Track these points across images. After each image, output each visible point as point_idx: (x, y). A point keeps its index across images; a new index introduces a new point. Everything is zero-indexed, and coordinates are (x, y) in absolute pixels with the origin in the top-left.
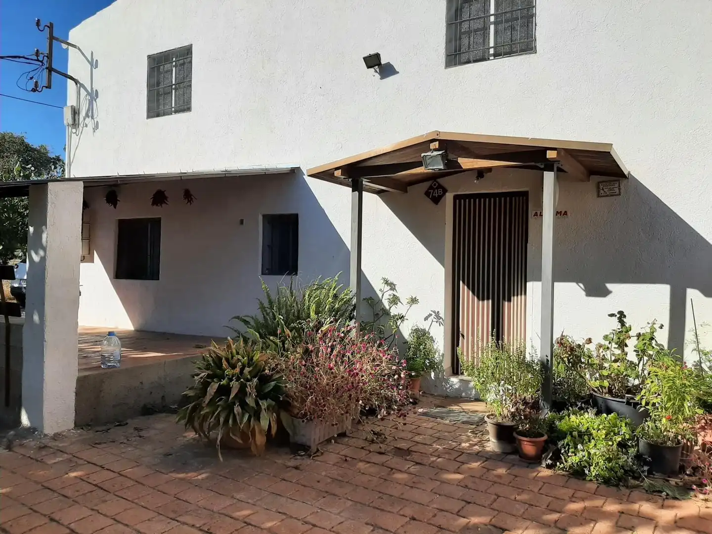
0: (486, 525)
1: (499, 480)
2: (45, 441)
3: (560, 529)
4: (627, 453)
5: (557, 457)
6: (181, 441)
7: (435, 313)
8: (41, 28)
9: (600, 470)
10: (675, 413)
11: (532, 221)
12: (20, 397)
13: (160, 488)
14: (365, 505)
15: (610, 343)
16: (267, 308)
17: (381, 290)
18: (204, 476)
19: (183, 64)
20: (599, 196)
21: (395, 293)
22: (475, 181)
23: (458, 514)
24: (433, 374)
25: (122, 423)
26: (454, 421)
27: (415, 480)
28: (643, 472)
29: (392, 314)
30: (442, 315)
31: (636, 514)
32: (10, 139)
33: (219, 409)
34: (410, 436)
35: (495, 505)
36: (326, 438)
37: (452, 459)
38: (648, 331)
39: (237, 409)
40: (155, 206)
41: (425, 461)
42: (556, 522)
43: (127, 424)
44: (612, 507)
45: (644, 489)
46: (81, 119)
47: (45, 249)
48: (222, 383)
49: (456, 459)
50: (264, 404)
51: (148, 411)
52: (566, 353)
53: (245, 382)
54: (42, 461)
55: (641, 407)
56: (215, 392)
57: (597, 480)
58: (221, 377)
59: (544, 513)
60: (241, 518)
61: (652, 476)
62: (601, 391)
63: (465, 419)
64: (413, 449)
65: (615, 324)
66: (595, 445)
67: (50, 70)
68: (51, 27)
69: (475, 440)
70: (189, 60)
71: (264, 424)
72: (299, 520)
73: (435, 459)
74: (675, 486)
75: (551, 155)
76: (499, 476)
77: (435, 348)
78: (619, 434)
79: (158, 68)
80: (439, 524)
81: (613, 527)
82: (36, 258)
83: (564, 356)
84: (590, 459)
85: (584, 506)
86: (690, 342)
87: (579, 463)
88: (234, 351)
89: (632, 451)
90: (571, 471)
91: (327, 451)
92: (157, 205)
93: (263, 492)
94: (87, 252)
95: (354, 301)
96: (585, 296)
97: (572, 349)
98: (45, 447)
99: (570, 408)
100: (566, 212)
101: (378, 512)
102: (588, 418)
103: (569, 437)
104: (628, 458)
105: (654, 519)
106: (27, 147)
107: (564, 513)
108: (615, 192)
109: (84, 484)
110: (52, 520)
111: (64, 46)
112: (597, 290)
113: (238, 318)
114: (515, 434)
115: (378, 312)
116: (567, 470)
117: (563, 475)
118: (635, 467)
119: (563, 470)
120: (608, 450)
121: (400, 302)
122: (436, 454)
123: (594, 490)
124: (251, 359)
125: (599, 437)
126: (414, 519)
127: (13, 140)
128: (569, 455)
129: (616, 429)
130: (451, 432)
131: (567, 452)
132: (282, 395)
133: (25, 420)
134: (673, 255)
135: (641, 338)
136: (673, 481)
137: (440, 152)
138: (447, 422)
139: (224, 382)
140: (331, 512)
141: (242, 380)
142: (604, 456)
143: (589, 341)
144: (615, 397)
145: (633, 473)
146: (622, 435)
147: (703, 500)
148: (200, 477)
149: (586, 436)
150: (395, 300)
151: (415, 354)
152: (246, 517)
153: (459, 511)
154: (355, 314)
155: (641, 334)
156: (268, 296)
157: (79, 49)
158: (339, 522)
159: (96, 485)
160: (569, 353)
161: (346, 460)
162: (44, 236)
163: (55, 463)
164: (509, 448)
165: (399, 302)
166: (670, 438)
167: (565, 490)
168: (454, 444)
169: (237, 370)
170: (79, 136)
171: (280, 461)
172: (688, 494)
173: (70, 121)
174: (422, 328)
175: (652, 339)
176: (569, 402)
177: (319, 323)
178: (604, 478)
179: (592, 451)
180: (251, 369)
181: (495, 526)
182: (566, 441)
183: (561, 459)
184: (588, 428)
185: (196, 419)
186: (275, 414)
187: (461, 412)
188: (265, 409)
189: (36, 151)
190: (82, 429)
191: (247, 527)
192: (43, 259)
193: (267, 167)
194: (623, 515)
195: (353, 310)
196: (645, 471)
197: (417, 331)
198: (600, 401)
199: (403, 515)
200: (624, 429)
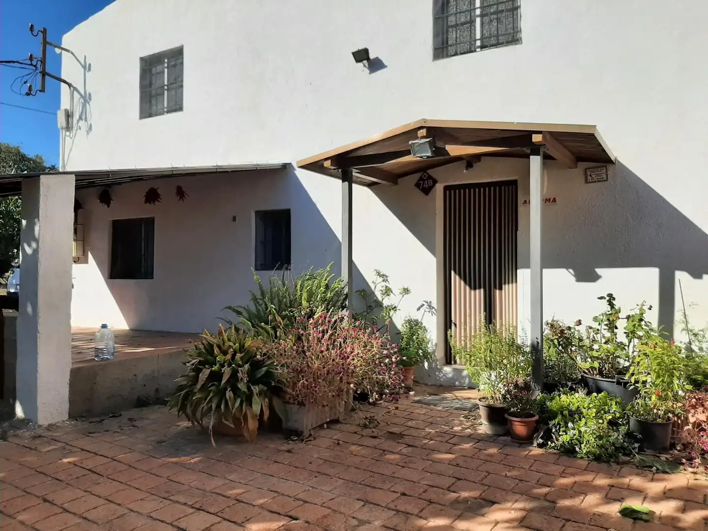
0: (476, 499)
1: (489, 459)
2: (40, 432)
3: (549, 501)
4: (618, 430)
5: (548, 436)
6: (174, 430)
7: (427, 303)
8: (35, 33)
9: (591, 447)
10: (664, 390)
11: (521, 209)
12: (15, 388)
13: (153, 471)
14: (356, 483)
15: (599, 324)
16: (260, 299)
17: (373, 282)
18: (196, 459)
19: (175, 66)
20: (587, 182)
21: (387, 284)
22: (465, 171)
23: (449, 489)
24: (426, 364)
25: (116, 415)
26: (448, 407)
27: (407, 460)
28: (634, 449)
29: (384, 306)
30: (434, 304)
31: (626, 487)
32: (6, 149)
33: (211, 395)
34: (403, 421)
35: (484, 481)
36: (319, 424)
37: (444, 441)
38: (638, 312)
39: (229, 394)
40: (148, 204)
41: (417, 443)
42: (546, 495)
43: (121, 415)
44: (602, 481)
45: (635, 464)
46: (75, 121)
47: (37, 241)
48: (213, 369)
49: (448, 441)
50: (256, 389)
51: (142, 403)
52: (556, 335)
53: (236, 367)
54: (36, 449)
55: (631, 385)
56: (207, 378)
57: (588, 457)
58: (212, 364)
59: (534, 488)
60: (232, 497)
61: (643, 453)
62: (592, 372)
63: (458, 406)
64: (405, 433)
65: (604, 307)
66: (586, 423)
67: (44, 74)
68: (44, 32)
69: (468, 424)
70: (180, 61)
71: (256, 408)
72: (291, 497)
73: (427, 441)
74: (665, 461)
75: (537, 138)
76: (491, 455)
77: (428, 337)
78: (610, 413)
79: (150, 70)
80: (429, 498)
81: (602, 499)
82: (29, 251)
83: (554, 338)
84: (581, 437)
85: (574, 481)
86: (680, 322)
87: (570, 442)
88: (226, 338)
89: (623, 429)
90: (562, 449)
91: (319, 436)
92: (150, 203)
93: (255, 473)
94: (82, 253)
95: (346, 290)
96: (575, 282)
97: (562, 332)
98: (40, 436)
99: (561, 389)
100: (554, 198)
101: (368, 489)
102: (579, 397)
103: (560, 417)
104: (618, 435)
105: (643, 491)
106: (23, 157)
107: (554, 487)
108: (603, 178)
109: (77, 469)
110: (45, 500)
111: (58, 51)
112: (586, 275)
113: (230, 308)
114: (506, 416)
115: (371, 305)
116: (559, 448)
117: (555, 454)
118: (625, 444)
119: (554, 449)
120: (599, 428)
121: (392, 292)
122: (428, 437)
123: (585, 466)
124: (242, 347)
125: (589, 415)
126: (404, 494)
127: (9, 150)
128: (560, 434)
129: (606, 407)
130: (444, 418)
131: (558, 431)
132: (274, 381)
133: (19, 411)
134: (661, 239)
135: (631, 319)
136: (663, 457)
137: (428, 140)
138: (440, 408)
139: (215, 368)
140: (322, 490)
141: (233, 365)
142: (595, 434)
143: (579, 323)
144: (606, 378)
145: (624, 450)
146: (612, 413)
147: (692, 473)
148: (192, 461)
149: (577, 415)
150: (388, 291)
151: (408, 344)
152: (238, 495)
153: (449, 487)
154: (347, 303)
155: (631, 315)
156: (261, 288)
157: (72, 53)
158: (331, 498)
159: (89, 470)
160: (559, 335)
161: (338, 444)
162: (37, 228)
163: (48, 451)
164: (500, 430)
165: (391, 294)
166: (660, 415)
167: (555, 467)
168: (446, 427)
169: (229, 357)
170: (73, 138)
171: (272, 446)
172: (677, 467)
173: (64, 125)
174: (415, 319)
175: (641, 320)
176: (560, 383)
177: (311, 311)
178: (594, 455)
179: (583, 429)
180: (243, 354)
181: (484, 500)
182: (557, 420)
183: (553, 438)
184: (578, 407)
185: (188, 406)
186: (267, 400)
187: (454, 400)
188: (257, 394)
189: (33, 161)
190: (77, 420)
191: (239, 504)
192: (36, 251)
193: (258, 163)
194: (612, 488)
195: (345, 299)
196: (636, 448)
197: (409, 321)
198: (591, 383)
199: (394, 492)
200: (614, 408)
